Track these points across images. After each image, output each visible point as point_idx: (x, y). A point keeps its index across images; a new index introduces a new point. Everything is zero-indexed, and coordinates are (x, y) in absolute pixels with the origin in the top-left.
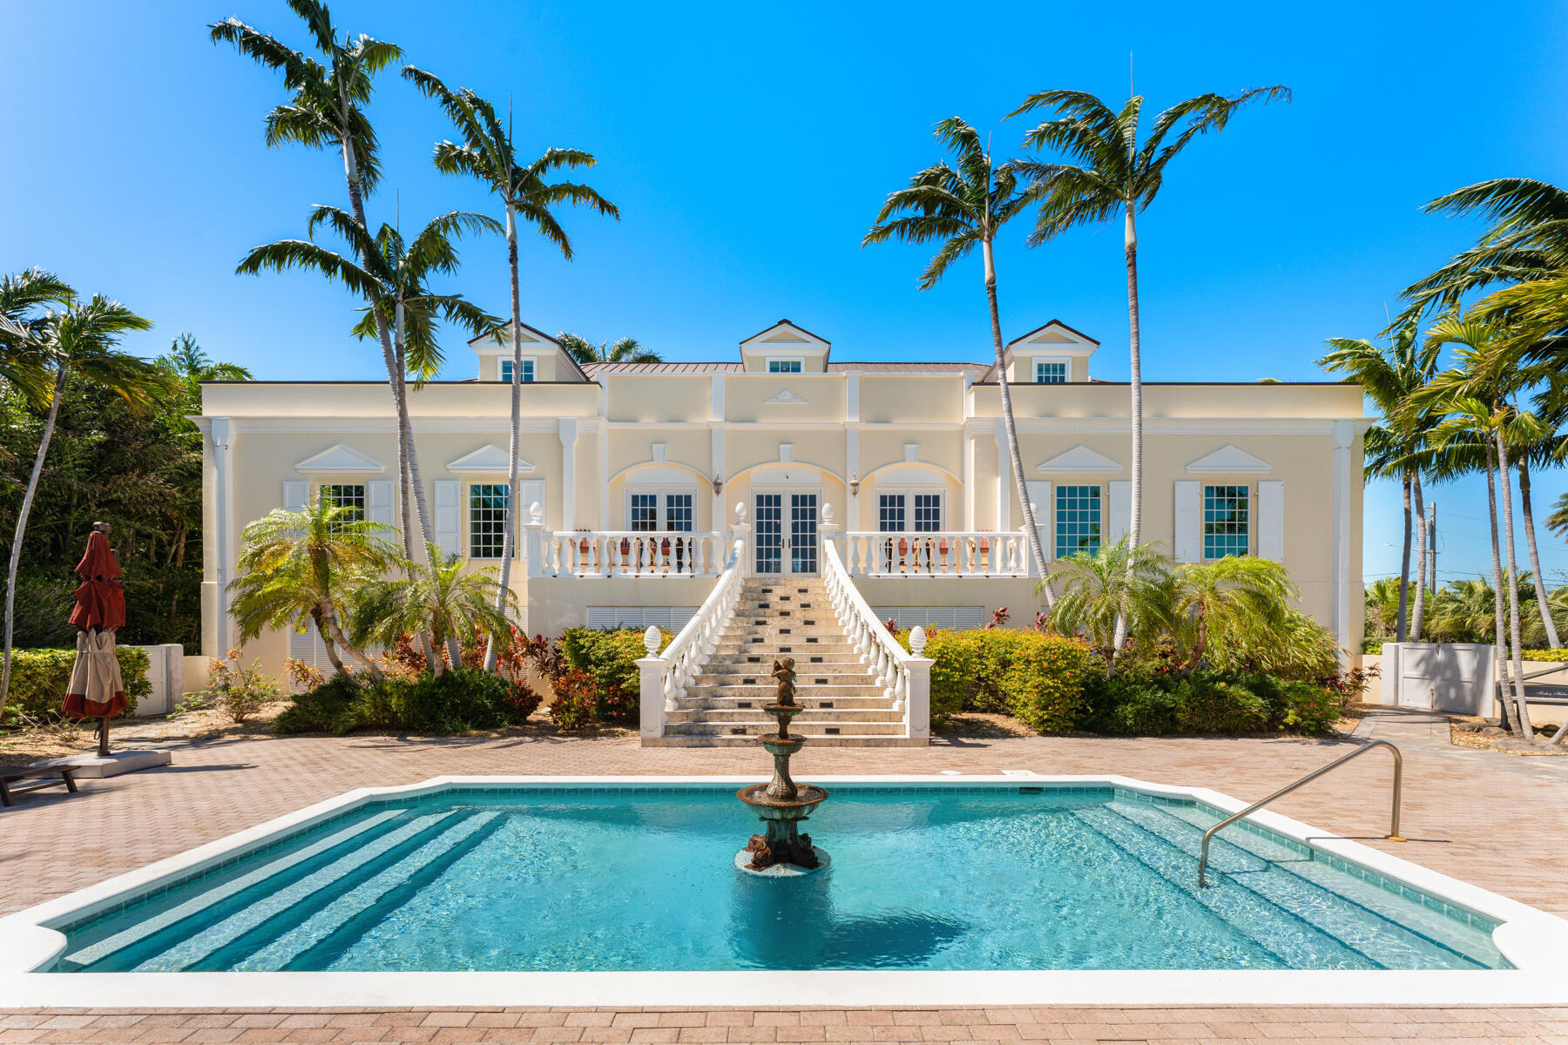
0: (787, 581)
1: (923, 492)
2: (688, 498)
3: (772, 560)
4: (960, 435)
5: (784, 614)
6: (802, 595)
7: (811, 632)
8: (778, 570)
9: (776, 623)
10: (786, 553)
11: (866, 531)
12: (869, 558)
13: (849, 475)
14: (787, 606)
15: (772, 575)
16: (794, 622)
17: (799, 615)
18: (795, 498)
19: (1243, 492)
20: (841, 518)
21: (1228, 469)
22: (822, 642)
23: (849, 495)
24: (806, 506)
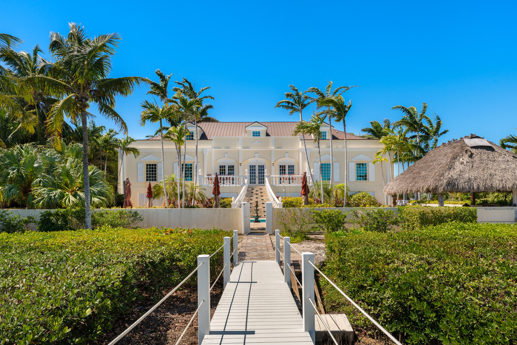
0: (257, 187)
1: (290, 164)
2: (233, 166)
3: (254, 181)
4: (299, 151)
5: (257, 194)
6: (260, 190)
7: (262, 198)
8: (255, 183)
9: (255, 196)
10: (257, 179)
11: (276, 175)
12: (276, 181)
13: (272, 161)
14: (257, 193)
15: (254, 184)
16: (259, 196)
17: (260, 194)
18: (259, 166)
19: (365, 164)
20: (270, 172)
21: (362, 159)
22: (264, 200)
23: (272, 165)
24: (262, 168)
